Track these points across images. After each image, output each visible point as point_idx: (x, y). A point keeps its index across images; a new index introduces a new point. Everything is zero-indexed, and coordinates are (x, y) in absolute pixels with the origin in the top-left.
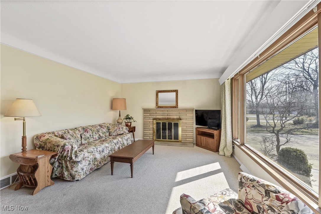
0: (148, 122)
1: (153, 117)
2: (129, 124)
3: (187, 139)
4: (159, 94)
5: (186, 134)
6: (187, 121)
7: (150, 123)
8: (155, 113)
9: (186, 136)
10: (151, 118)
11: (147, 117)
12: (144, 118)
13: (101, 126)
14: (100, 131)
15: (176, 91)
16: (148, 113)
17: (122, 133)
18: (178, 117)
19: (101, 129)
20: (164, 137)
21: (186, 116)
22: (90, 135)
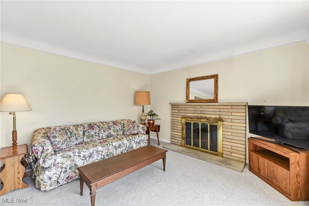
0: (177, 121)
1: (181, 114)
2: (152, 122)
3: (233, 154)
4: (191, 83)
5: (232, 146)
6: (232, 124)
7: (178, 122)
8: (184, 109)
9: (232, 149)
10: (180, 116)
11: (175, 114)
12: (173, 114)
13: (115, 123)
14: (112, 128)
15: (215, 77)
16: (176, 109)
17: (136, 133)
18: (218, 116)
19: (114, 126)
20: (196, 145)
21: (232, 115)
22: (95, 133)
